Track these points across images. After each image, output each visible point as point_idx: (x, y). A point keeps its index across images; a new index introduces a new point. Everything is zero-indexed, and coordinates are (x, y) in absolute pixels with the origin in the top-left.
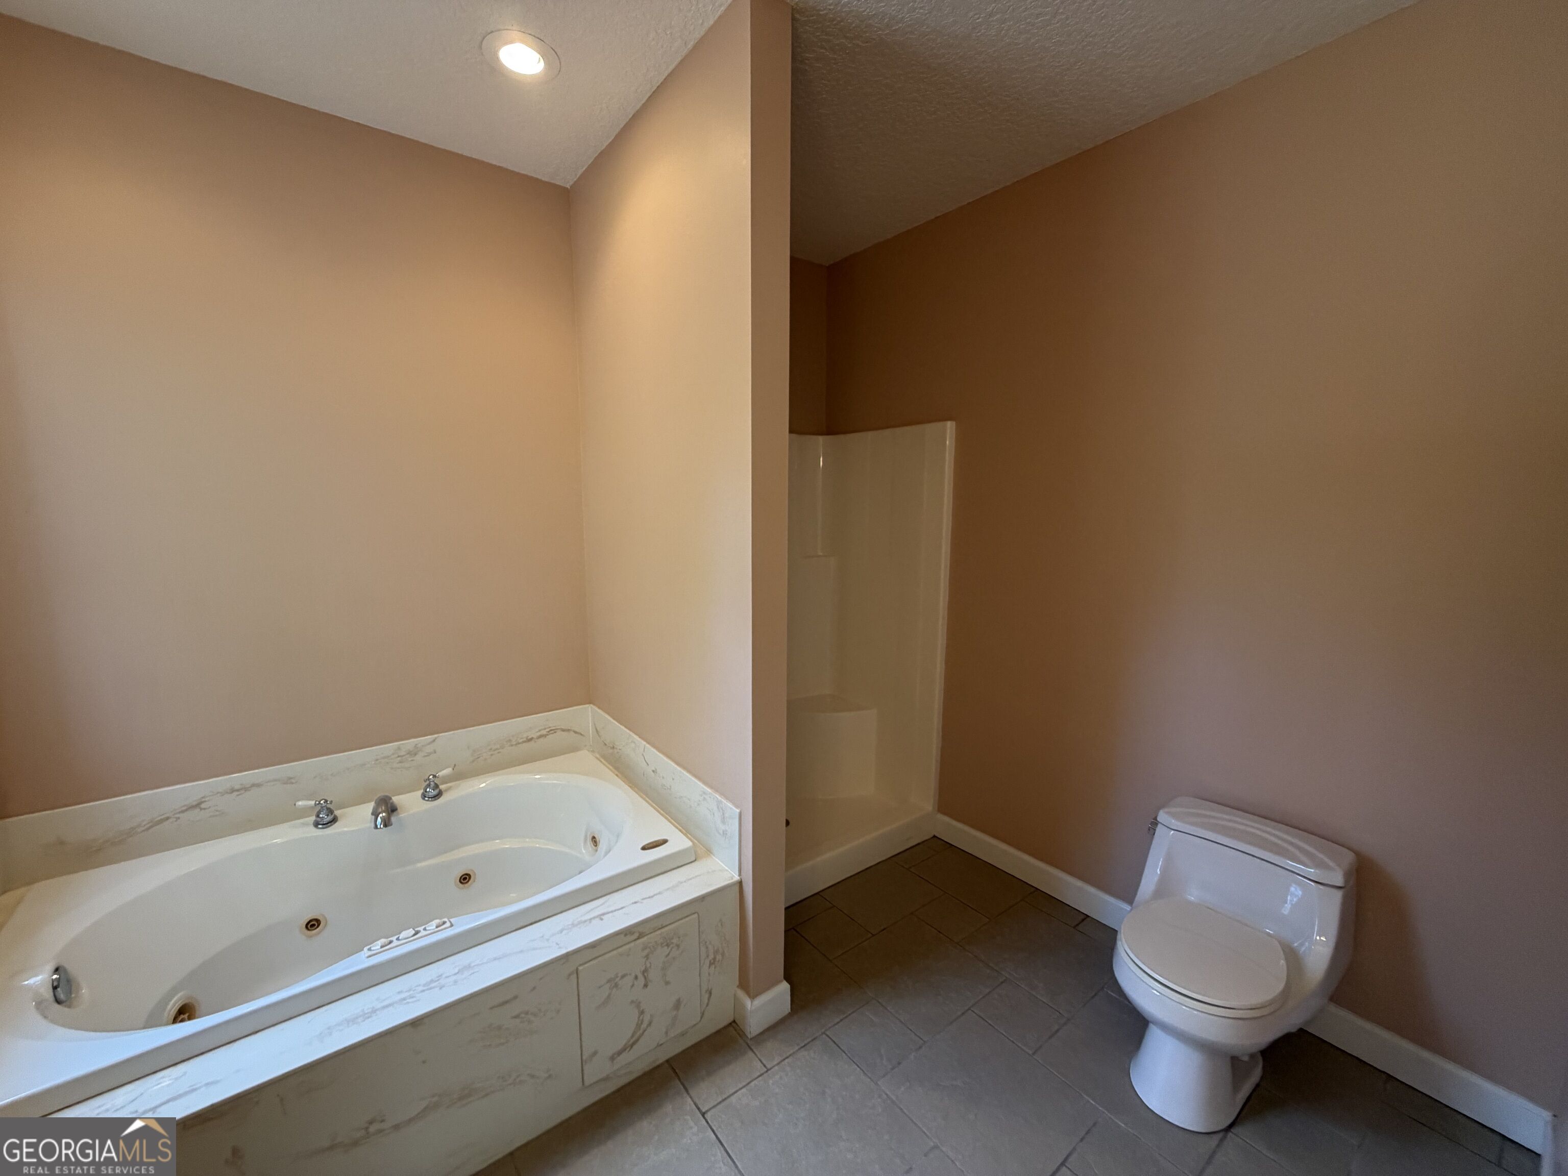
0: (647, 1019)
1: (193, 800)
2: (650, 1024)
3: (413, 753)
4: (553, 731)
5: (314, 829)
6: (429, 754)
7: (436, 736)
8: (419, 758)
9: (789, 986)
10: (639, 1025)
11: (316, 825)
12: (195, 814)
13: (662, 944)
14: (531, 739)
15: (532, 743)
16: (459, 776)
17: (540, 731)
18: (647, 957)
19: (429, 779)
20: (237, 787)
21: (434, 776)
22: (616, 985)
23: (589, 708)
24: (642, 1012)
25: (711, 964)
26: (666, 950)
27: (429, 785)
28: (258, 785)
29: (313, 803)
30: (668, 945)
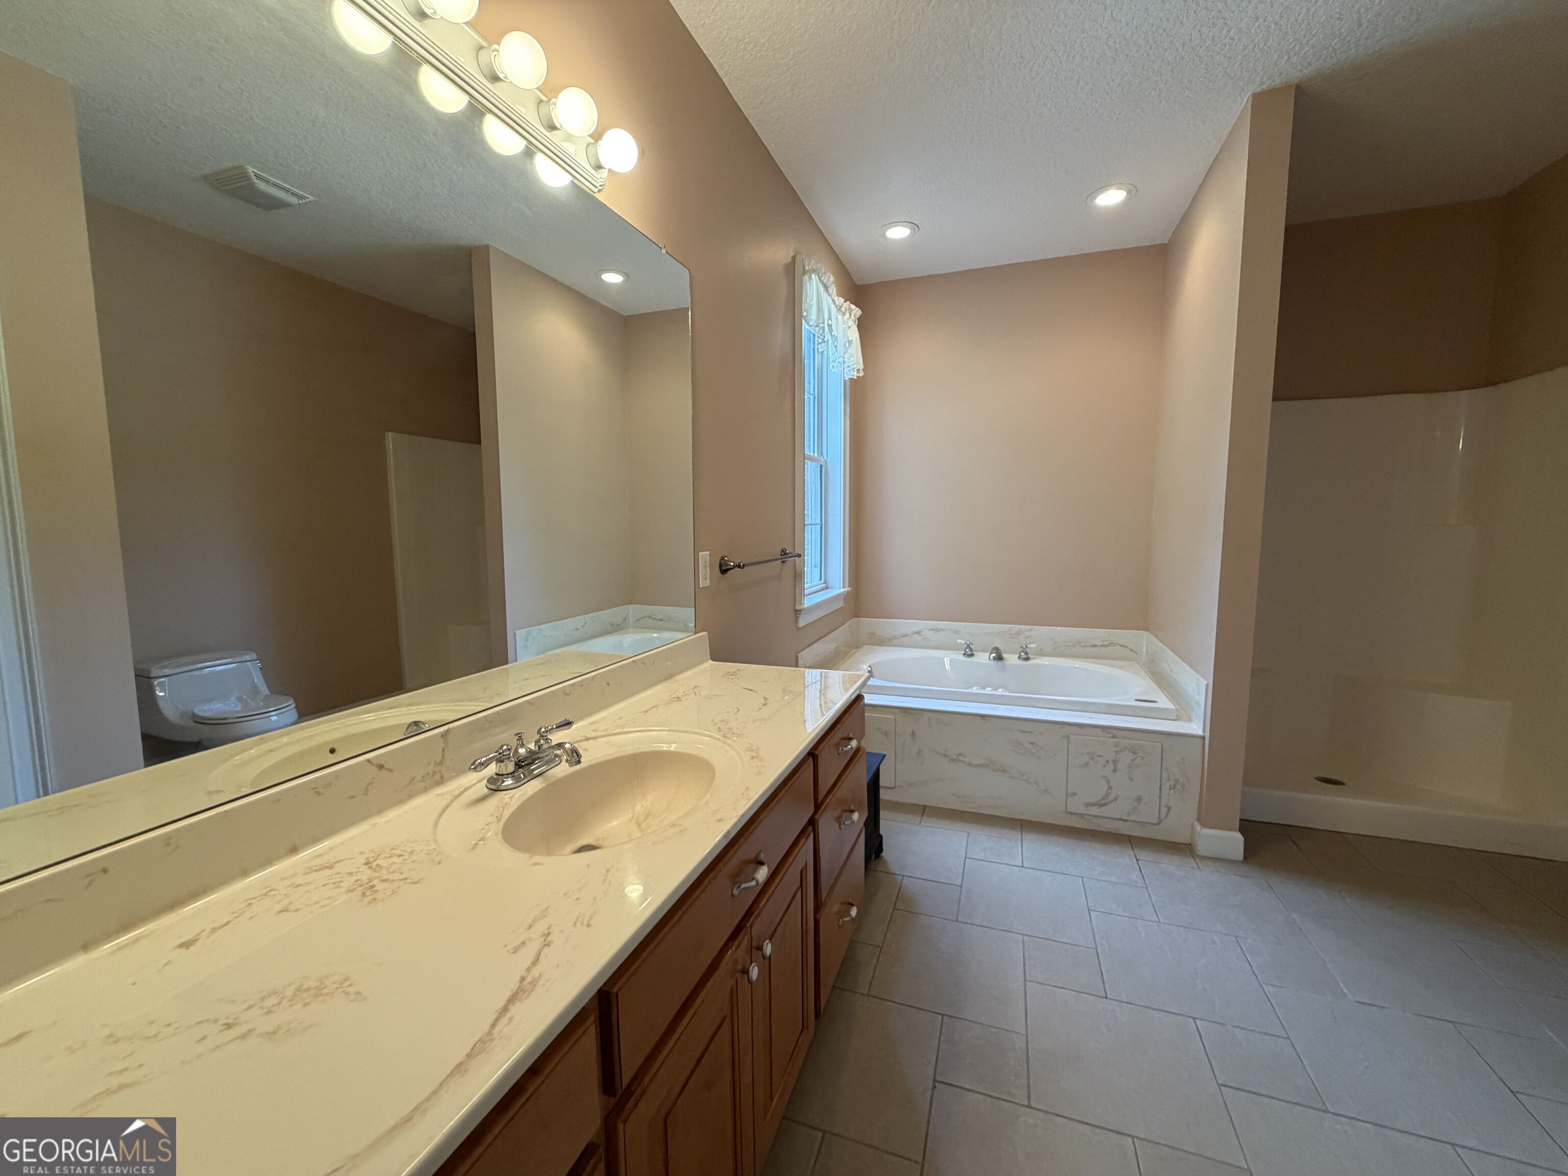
0: (1113, 795)
1: (917, 629)
2: (1116, 799)
3: (1019, 634)
4: (1112, 644)
5: (963, 656)
6: (1027, 637)
7: (1032, 627)
8: (1021, 637)
9: (1243, 838)
10: (1107, 795)
11: (964, 654)
12: (916, 636)
13: (1129, 750)
14: (1096, 646)
15: (1095, 649)
16: (1042, 653)
17: (1103, 641)
18: (1117, 752)
19: (1022, 647)
20: (934, 628)
21: (1026, 646)
22: (1092, 759)
23: (1145, 633)
24: (1110, 788)
25: (1170, 788)
26: (1131, 756)
27: (1022, 651)
28: (943, 630)
29: (963, 642)
30: (1134, 753)
